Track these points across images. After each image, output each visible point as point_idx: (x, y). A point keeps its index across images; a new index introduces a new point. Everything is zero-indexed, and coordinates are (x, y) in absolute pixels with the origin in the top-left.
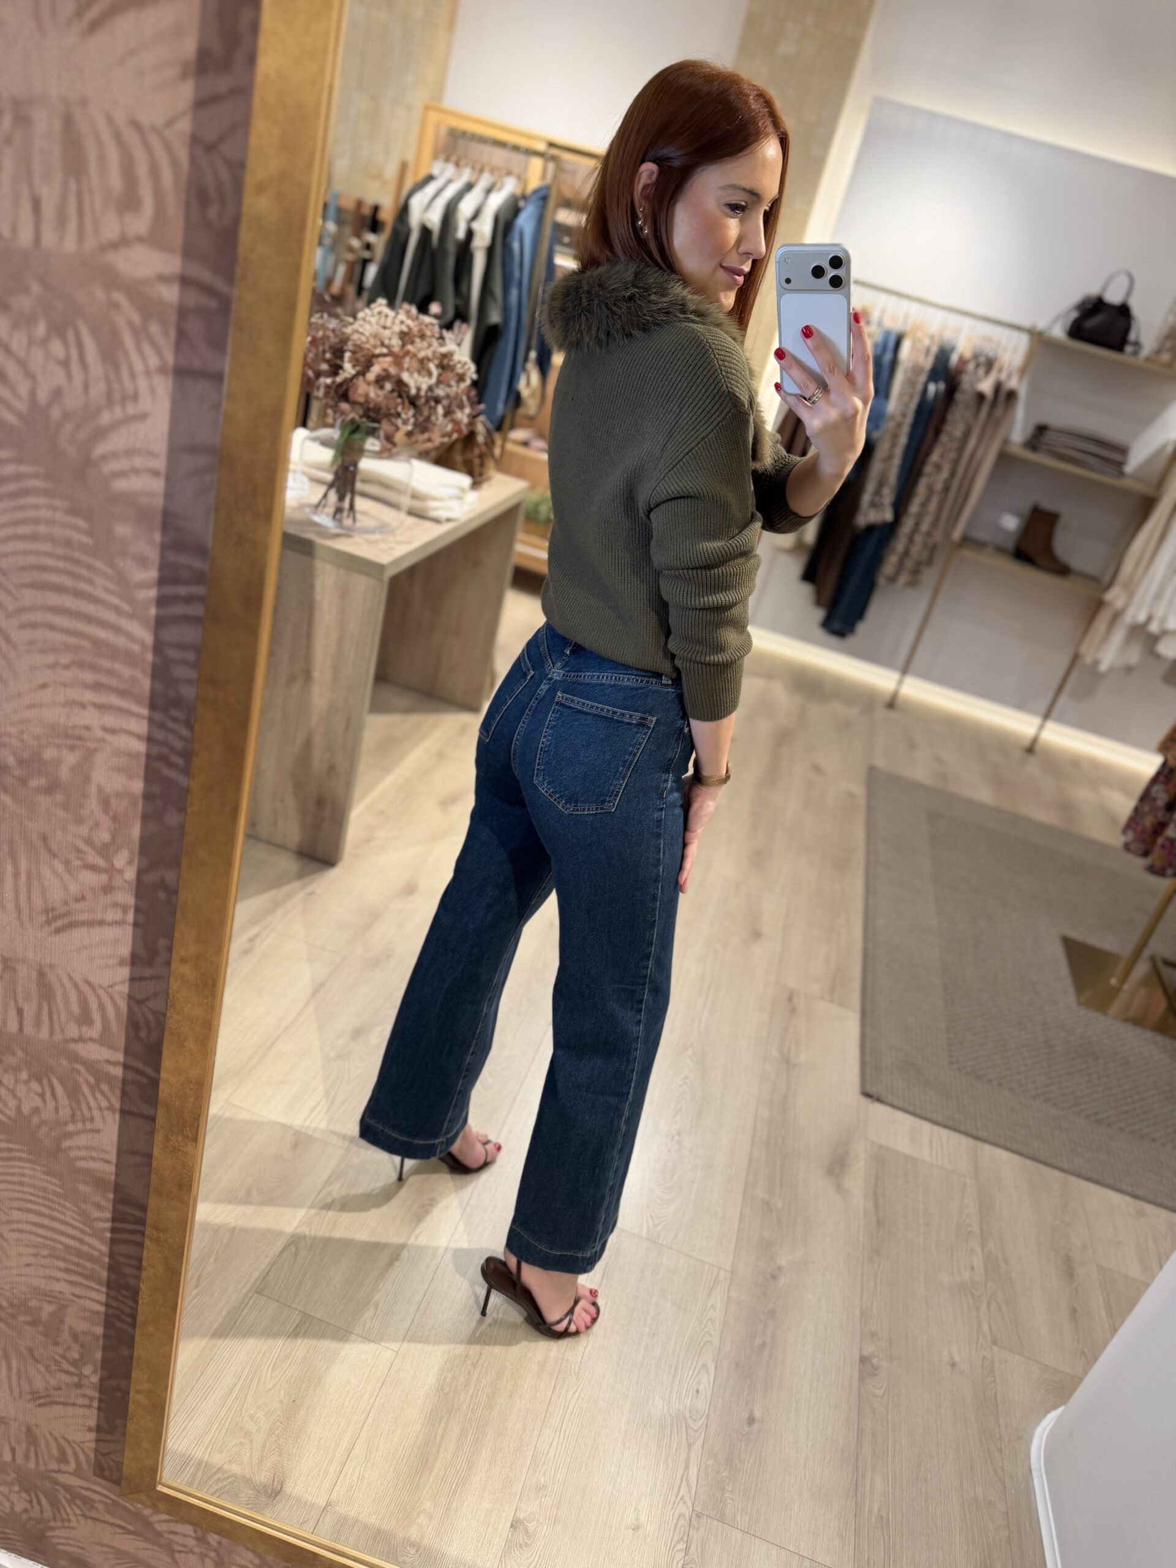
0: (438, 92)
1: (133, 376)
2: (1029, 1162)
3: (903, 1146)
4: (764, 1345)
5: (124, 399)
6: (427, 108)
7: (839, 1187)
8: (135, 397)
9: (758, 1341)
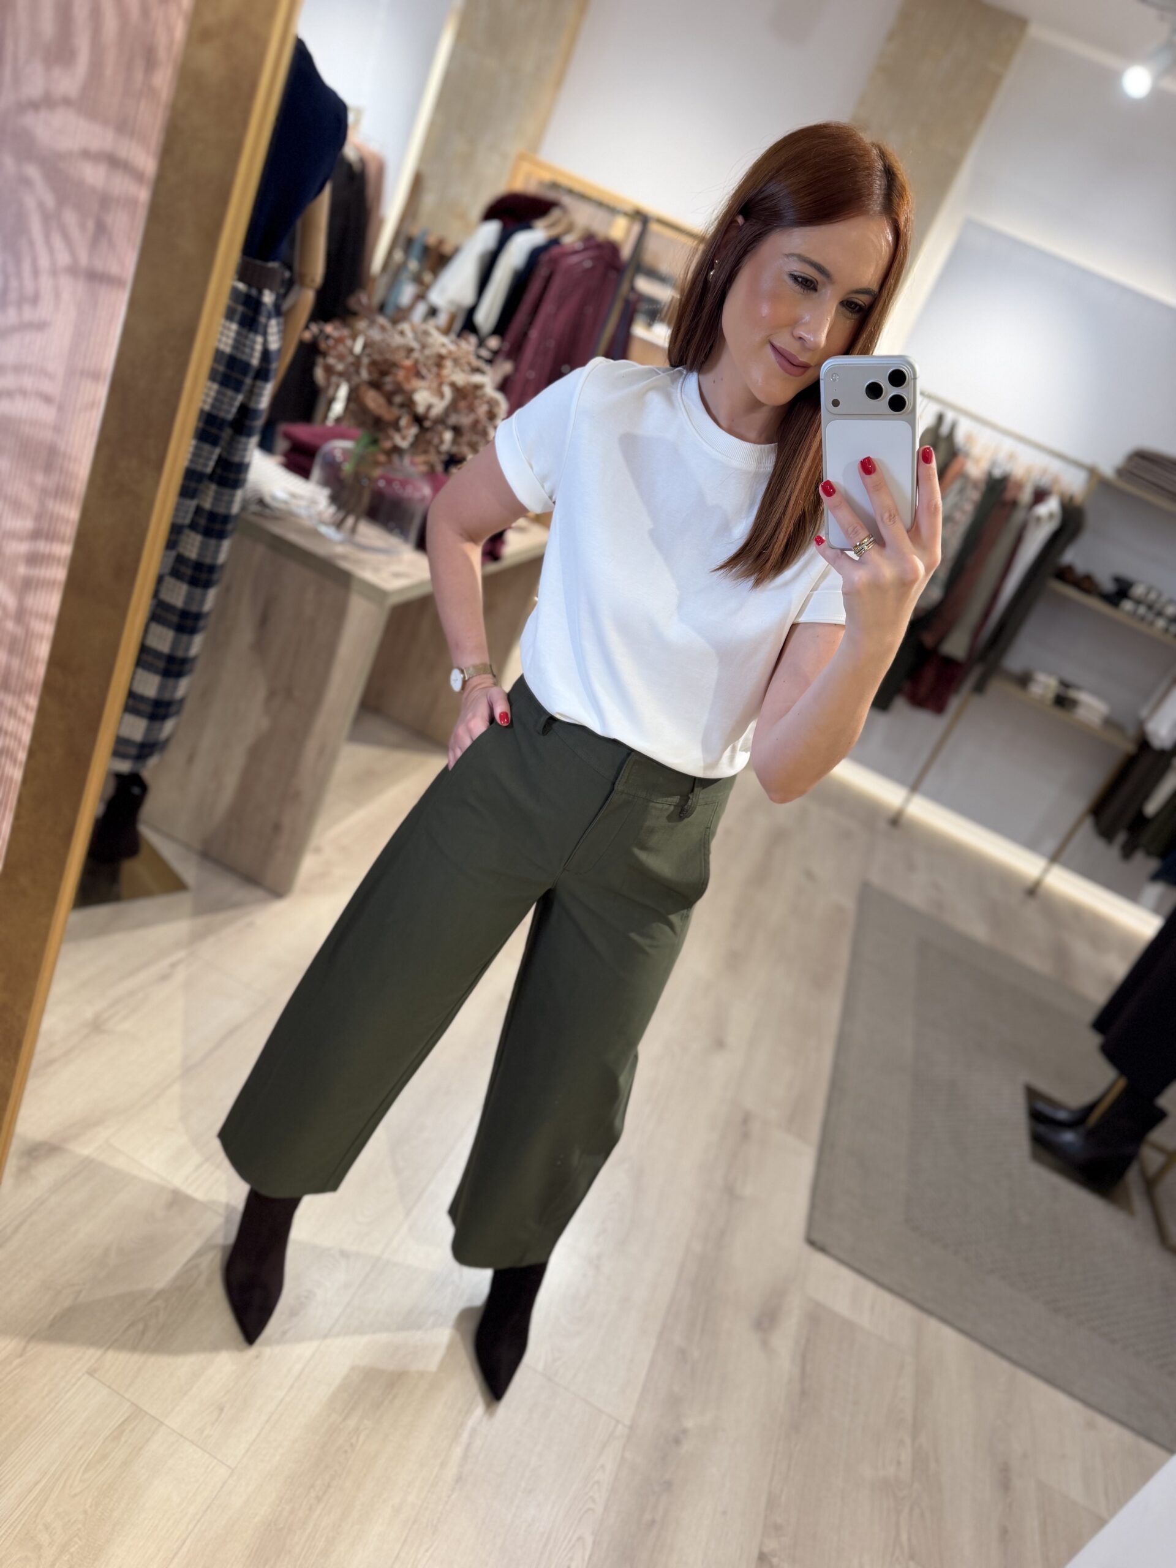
0: (535, 144)
1: (36, 273)
2: (976, 1348)
3: (842, 1307)
4: (653, 1522)
5: (21, 302)
6: (522, 157)
7: (765, 1344)
8: (35, 300)
9: (647, 1517)
